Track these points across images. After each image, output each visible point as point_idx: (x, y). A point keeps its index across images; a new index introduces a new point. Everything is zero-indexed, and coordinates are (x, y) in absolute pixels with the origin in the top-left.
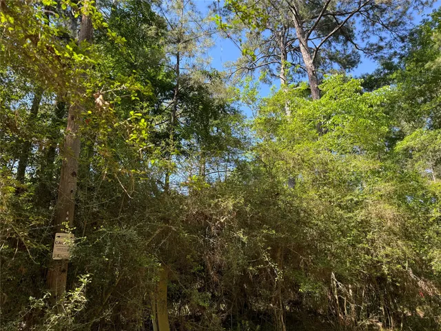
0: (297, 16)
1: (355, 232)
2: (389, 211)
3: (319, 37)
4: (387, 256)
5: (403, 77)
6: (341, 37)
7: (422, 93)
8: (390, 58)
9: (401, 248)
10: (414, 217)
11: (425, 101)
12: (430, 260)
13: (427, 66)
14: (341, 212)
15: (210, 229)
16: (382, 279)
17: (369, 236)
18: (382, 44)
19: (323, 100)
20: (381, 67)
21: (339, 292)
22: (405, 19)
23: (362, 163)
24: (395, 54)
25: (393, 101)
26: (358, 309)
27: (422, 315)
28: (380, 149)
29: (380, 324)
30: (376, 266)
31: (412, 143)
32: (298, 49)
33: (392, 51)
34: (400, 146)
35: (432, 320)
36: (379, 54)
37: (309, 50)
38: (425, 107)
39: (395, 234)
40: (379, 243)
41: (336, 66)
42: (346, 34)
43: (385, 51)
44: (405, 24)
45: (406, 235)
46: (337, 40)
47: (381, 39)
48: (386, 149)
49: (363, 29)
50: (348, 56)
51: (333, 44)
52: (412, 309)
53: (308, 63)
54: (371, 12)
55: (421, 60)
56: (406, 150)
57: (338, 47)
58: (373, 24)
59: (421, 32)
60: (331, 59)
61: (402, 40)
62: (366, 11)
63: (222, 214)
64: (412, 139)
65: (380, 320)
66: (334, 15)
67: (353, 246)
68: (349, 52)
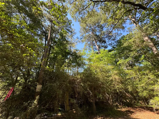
0: (94, 39)
1: (110, 82)
2: (117, 77)
3: (99, 43)
4: (118, 88)
5: (117, 49)
6: (104, 43)
7: (121, 52)
8: (114, 46)
9: (121, 86)
10: (123, 79)
11: (122, 54)
12: (128, 89)
13: (121, 47)
14: (106, 78)
15: (76, 83)
16: (117, 93)
17: (113, 83)
18: (112, 43)
19: (101, 54)
20: (112, 48)
21: (108, 97)
22: (116, 38)
23: (110, 67)
24: (115, 45)
25: (115, 54)
26: (113, 101)
27: (128, 101)
28: (114, 64)
29: (118, 104)
30: (115, 90)
31: (120, 63)
32: (95, 45)
33: (114, 44)
34: (118, 63)
35: (131, 103)
36: (111, 45)
37: (98, 45)
38: (122, 55)
39: (119, 83)
40: (116, 85)
41: (103, 48)
42: (105, 42)
43: (113, 44)
44: (116, 39)
45: (122, 83)
46: (103, 43)
47: (112, 42)
48: (115, 64)
49: (108, 41)
50: (105, 46)
51: (102, 44)
52: (126, 100)
53: (97, 47)
54: (109, 37)
55: (120, 46)
56: (120, 64)
57: (103, 44)
58: (110, 40)
59: (119, 40)
60: (102, 46)
61: (116, 42)
62: (108, 37)
63: (78, 79)
64: (121, 62)
65: (119, 103)
66: (102, 38)
67: (110, 85)
68: (105, 45)
